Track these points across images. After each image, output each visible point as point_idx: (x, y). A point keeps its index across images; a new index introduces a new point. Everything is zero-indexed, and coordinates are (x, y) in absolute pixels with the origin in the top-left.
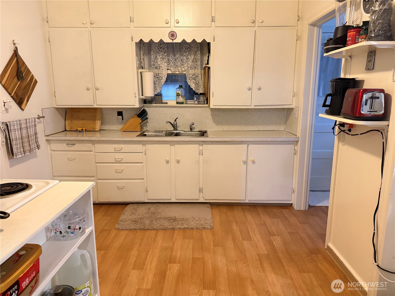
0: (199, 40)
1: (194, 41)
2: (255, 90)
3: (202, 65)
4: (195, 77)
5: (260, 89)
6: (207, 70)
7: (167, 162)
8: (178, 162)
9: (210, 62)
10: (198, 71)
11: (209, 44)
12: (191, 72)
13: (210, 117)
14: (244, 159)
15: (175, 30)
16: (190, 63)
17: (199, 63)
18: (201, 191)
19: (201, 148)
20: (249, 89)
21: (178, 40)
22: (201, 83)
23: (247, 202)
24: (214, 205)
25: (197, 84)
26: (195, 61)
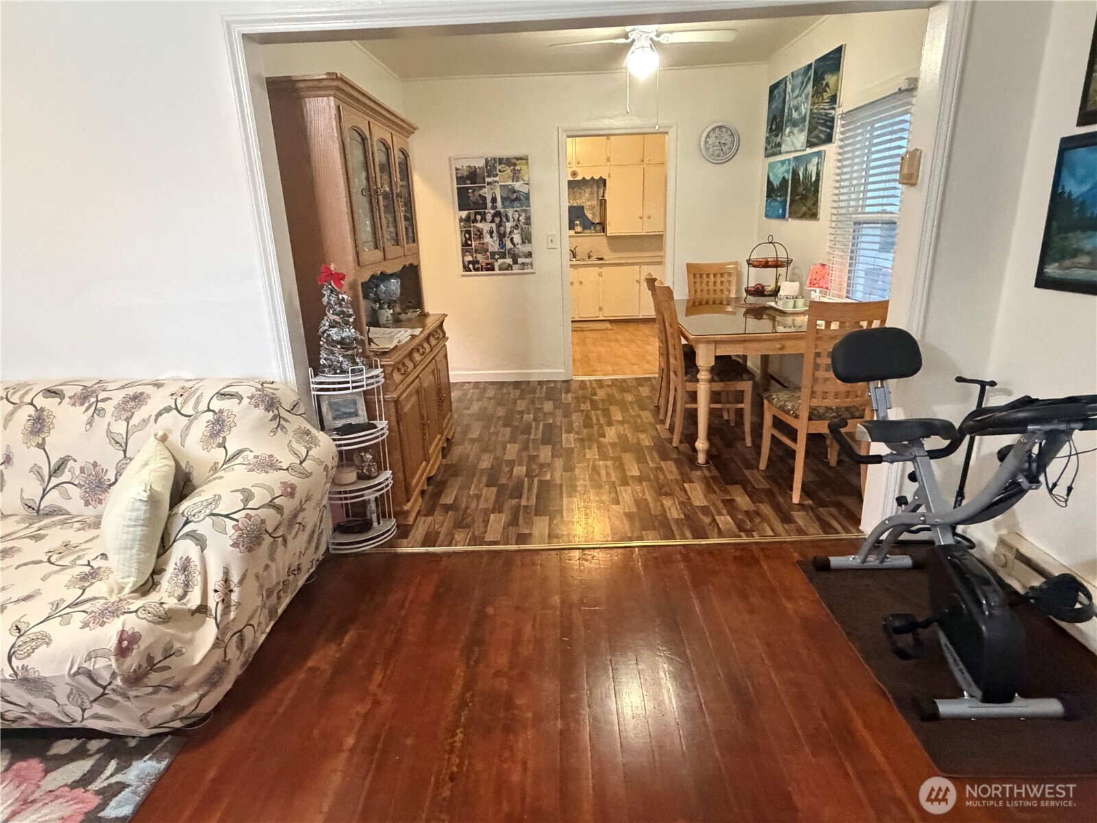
0: (596, 177)
1: (592, 178)
2: (645, 218)
3: (598, 197)
4: (592, 208)
5: (649, 218)
6: (603, 203)
7: (572, 283)
8: (581, 283)
9: (606, 195)
10: (595, 202)
11: (604, 181)
12: (589, 203)
13: (606, 245)
14: (638, 279)
15: (577, 169)
16: (587, 195)
17: (595, 196)
18: (601, 309)
19: (600, 270)
20: (641, 218)
21: (579, 178)
22: (598, 214)
23: (641, 317)
24: (610, 321)
25: (593, 214)
26: (591, 193)
